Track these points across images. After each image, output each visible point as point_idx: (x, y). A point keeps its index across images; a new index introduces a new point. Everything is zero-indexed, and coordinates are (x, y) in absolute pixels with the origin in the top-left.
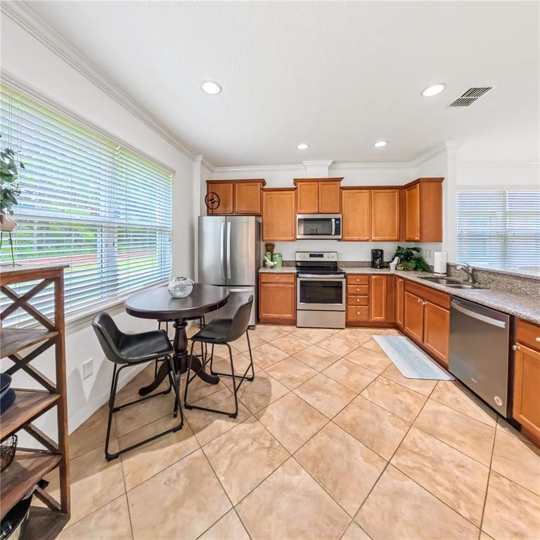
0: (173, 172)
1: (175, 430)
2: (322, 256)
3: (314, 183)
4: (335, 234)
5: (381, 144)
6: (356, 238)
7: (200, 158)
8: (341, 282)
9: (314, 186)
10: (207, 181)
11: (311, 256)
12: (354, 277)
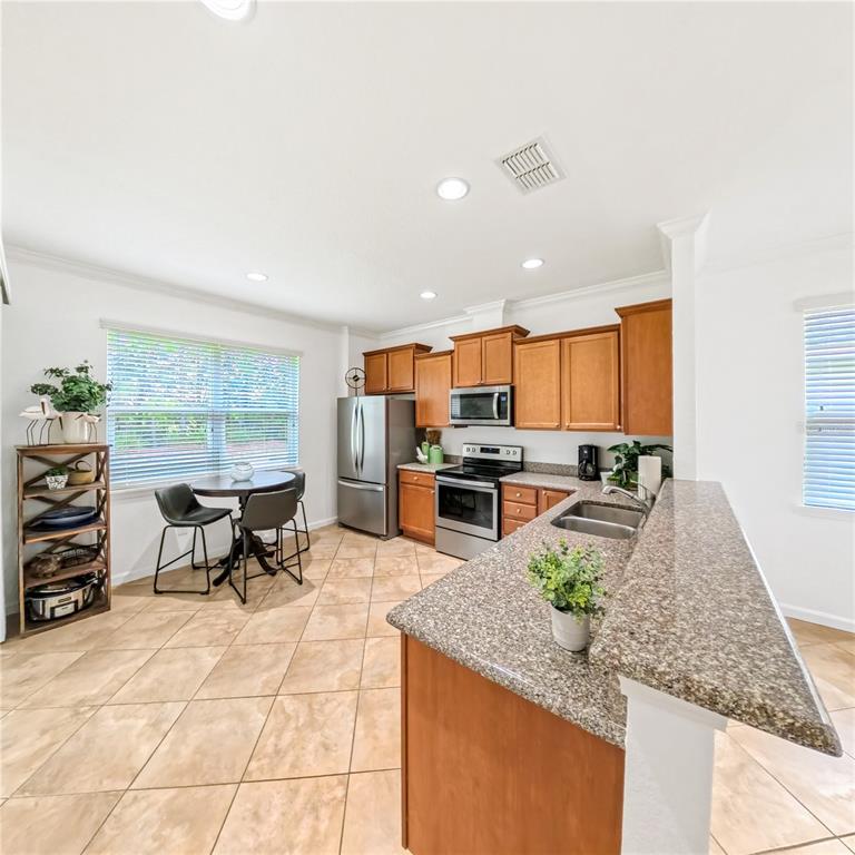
0: (301, 354)
1: (203, 593)
2: (497, 451)
3: (474, 340)
4: (500, 418)
5: (532, 264)
6: (535, 424)
7: (346, 330)
8: (491, 494)
9: (475, 345)
10: (364, 354)
11: (483, 450)
12: (514, 488)
